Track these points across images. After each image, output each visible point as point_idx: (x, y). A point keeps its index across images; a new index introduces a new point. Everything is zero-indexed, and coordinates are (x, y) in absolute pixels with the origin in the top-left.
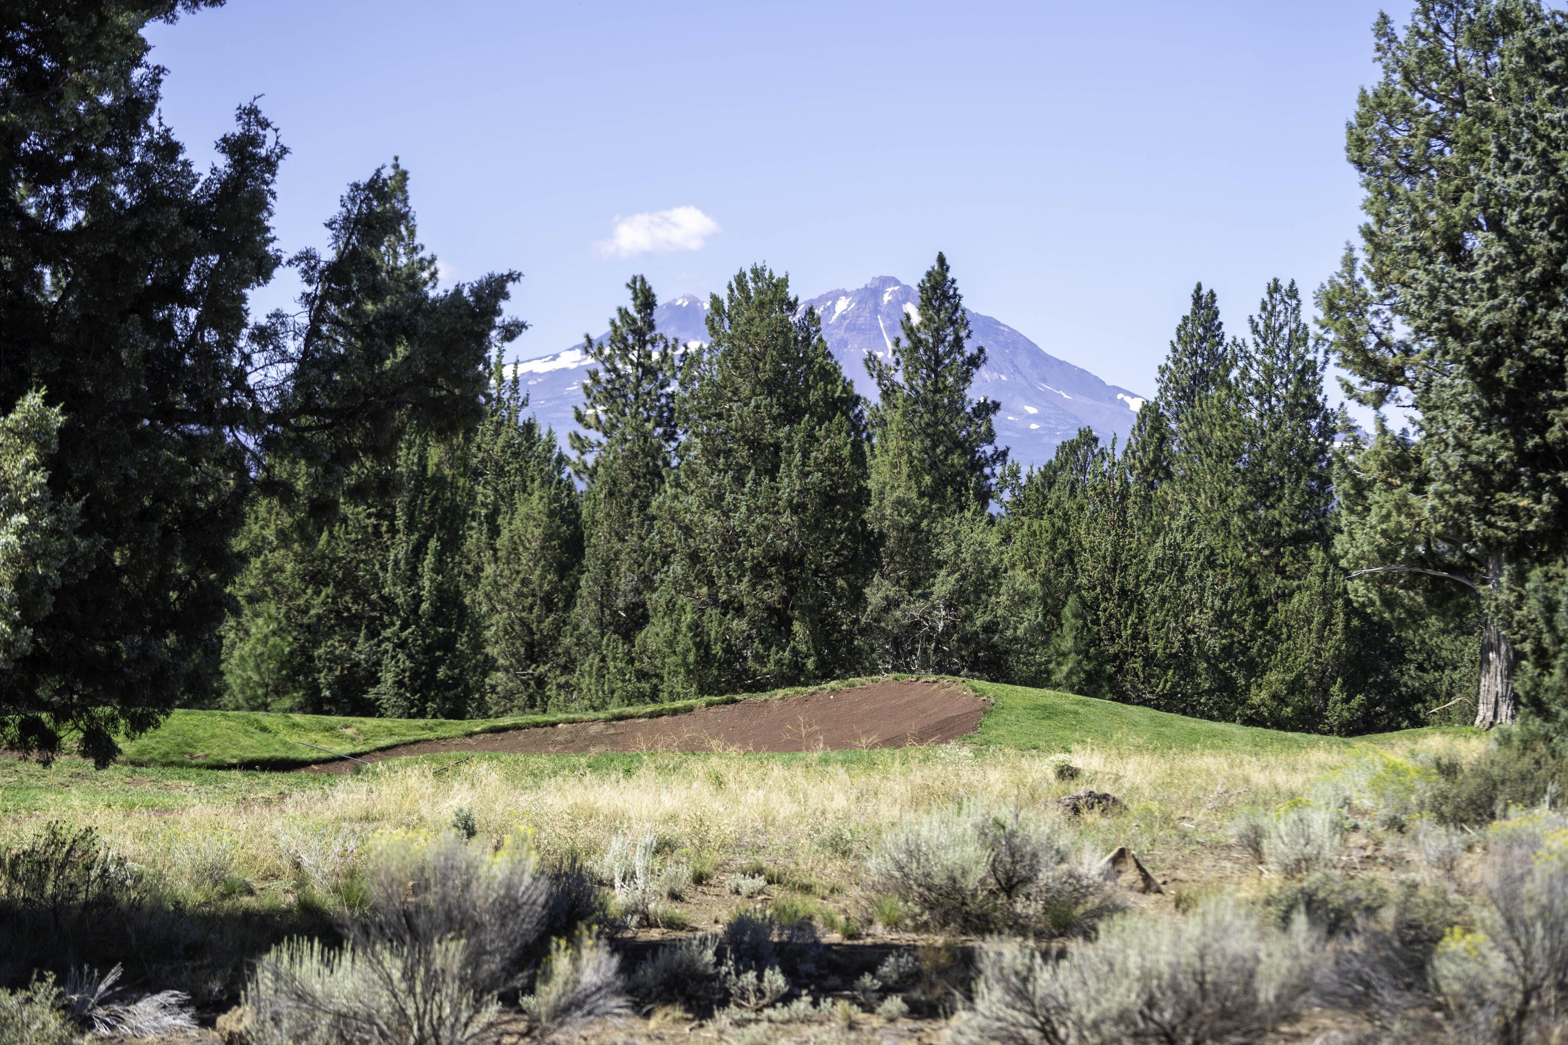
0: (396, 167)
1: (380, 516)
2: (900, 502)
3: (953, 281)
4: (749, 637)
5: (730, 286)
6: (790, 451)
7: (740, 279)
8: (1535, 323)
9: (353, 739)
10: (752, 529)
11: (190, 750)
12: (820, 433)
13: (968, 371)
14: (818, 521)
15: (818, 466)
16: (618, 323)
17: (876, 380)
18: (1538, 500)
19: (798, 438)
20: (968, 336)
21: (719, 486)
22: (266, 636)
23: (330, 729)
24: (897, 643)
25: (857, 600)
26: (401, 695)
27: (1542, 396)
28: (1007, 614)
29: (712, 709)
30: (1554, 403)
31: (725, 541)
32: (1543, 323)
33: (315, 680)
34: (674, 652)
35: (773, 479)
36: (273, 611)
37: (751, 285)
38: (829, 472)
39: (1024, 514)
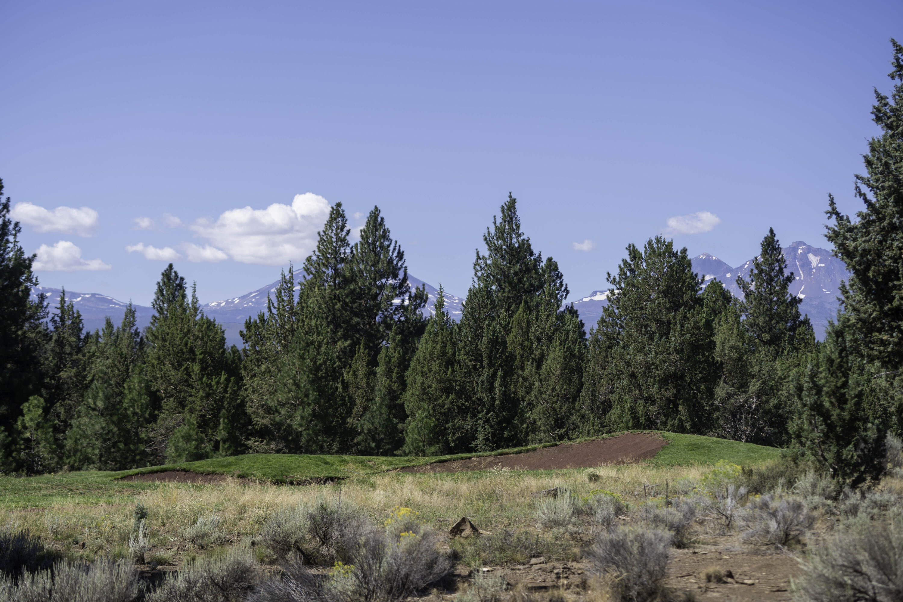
0: (510, 197)
1: (476, 360)
2: (732, 348)
3: (778, 241)
4: (659, 413)
5: (645, 247)
6: (675, 324)
7: (650, 243)
8: (887, 248)
9: (371, 467)
10: (658, 362)
11: (286, 474)
12: (689, 315)
13: (786, 284)
14: (689, 357)
15: (688, 331)
16: (623, 266)
17: (742, 289)
18: (892, 336)
19: (679, 317)
20: (785, 267)
21: (643, 342)
22: (423, 418)
23: (361, 462)
24: (734, 415)
25: (711, 395)
26: (487, 445)
27: (891, 284)
28: (786, 400)
29: (545, 449)
30: (895, 287)
31: (646, 368)
32: (890, 247)
33: (447, 438)
34: (622, 422)
35: (667, 338)
36: (426, 406)
37: (655, 246)
38: (694, 334)
39: (808, 352)
